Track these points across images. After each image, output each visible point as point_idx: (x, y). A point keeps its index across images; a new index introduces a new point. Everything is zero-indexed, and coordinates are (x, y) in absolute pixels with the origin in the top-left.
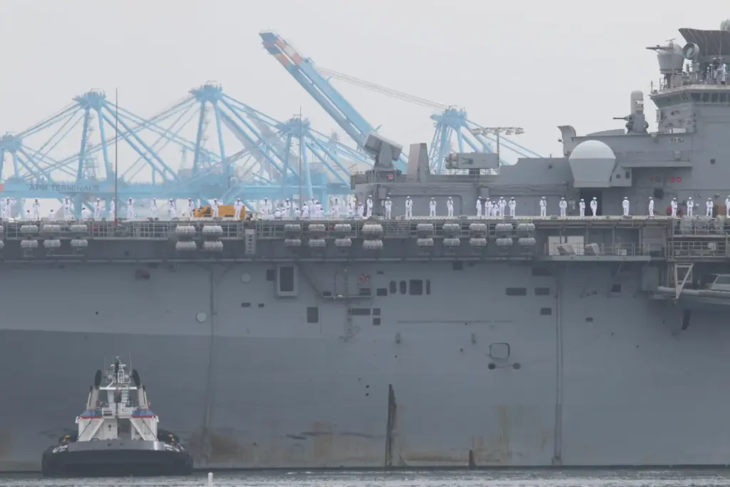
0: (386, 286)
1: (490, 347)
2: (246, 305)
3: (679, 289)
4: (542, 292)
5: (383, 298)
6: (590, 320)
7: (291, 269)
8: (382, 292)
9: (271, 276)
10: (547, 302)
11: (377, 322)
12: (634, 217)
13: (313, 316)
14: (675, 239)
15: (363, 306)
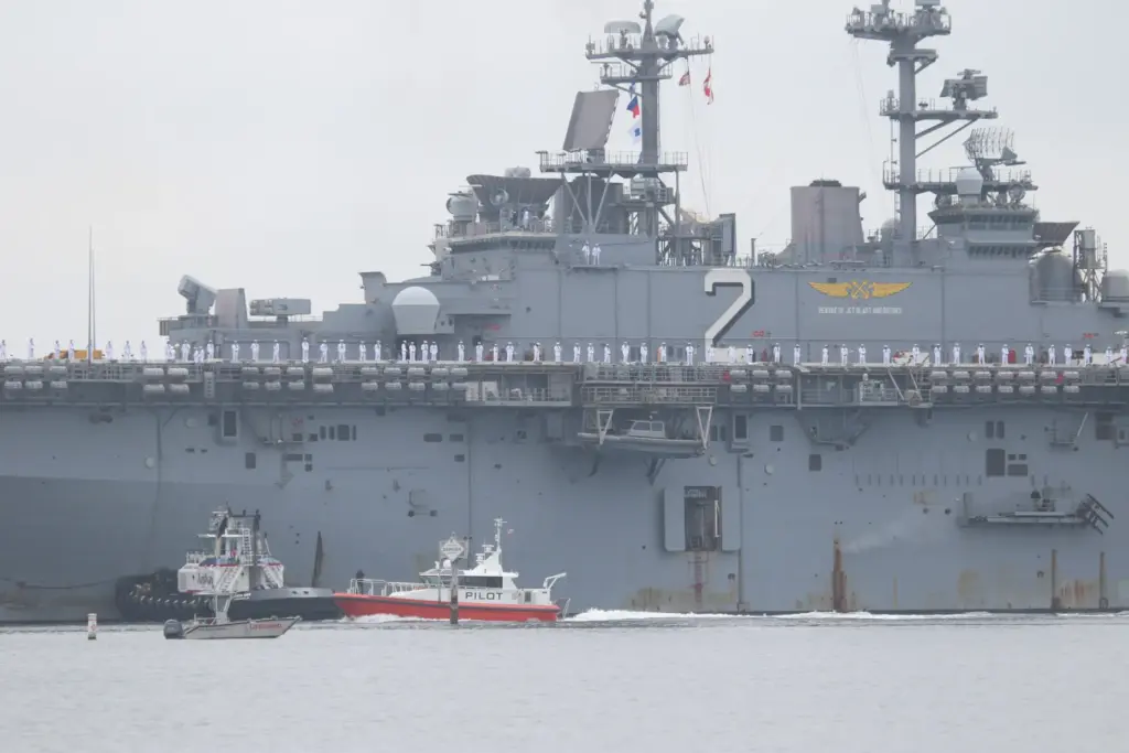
0: (317, 431)
1: (410, 493)
2: (191, 450)
3: (603, 435)
4: (457, 438)
5: (314, 443)
6: (498, 466)
7: (234, 413)
8: (313, 438)
9: (213, 421)
10: (460, 448)
11: (309, 468)
12: (544, 363)
13: (251, 462)
14: (587, 385)
15: (297, 452)
